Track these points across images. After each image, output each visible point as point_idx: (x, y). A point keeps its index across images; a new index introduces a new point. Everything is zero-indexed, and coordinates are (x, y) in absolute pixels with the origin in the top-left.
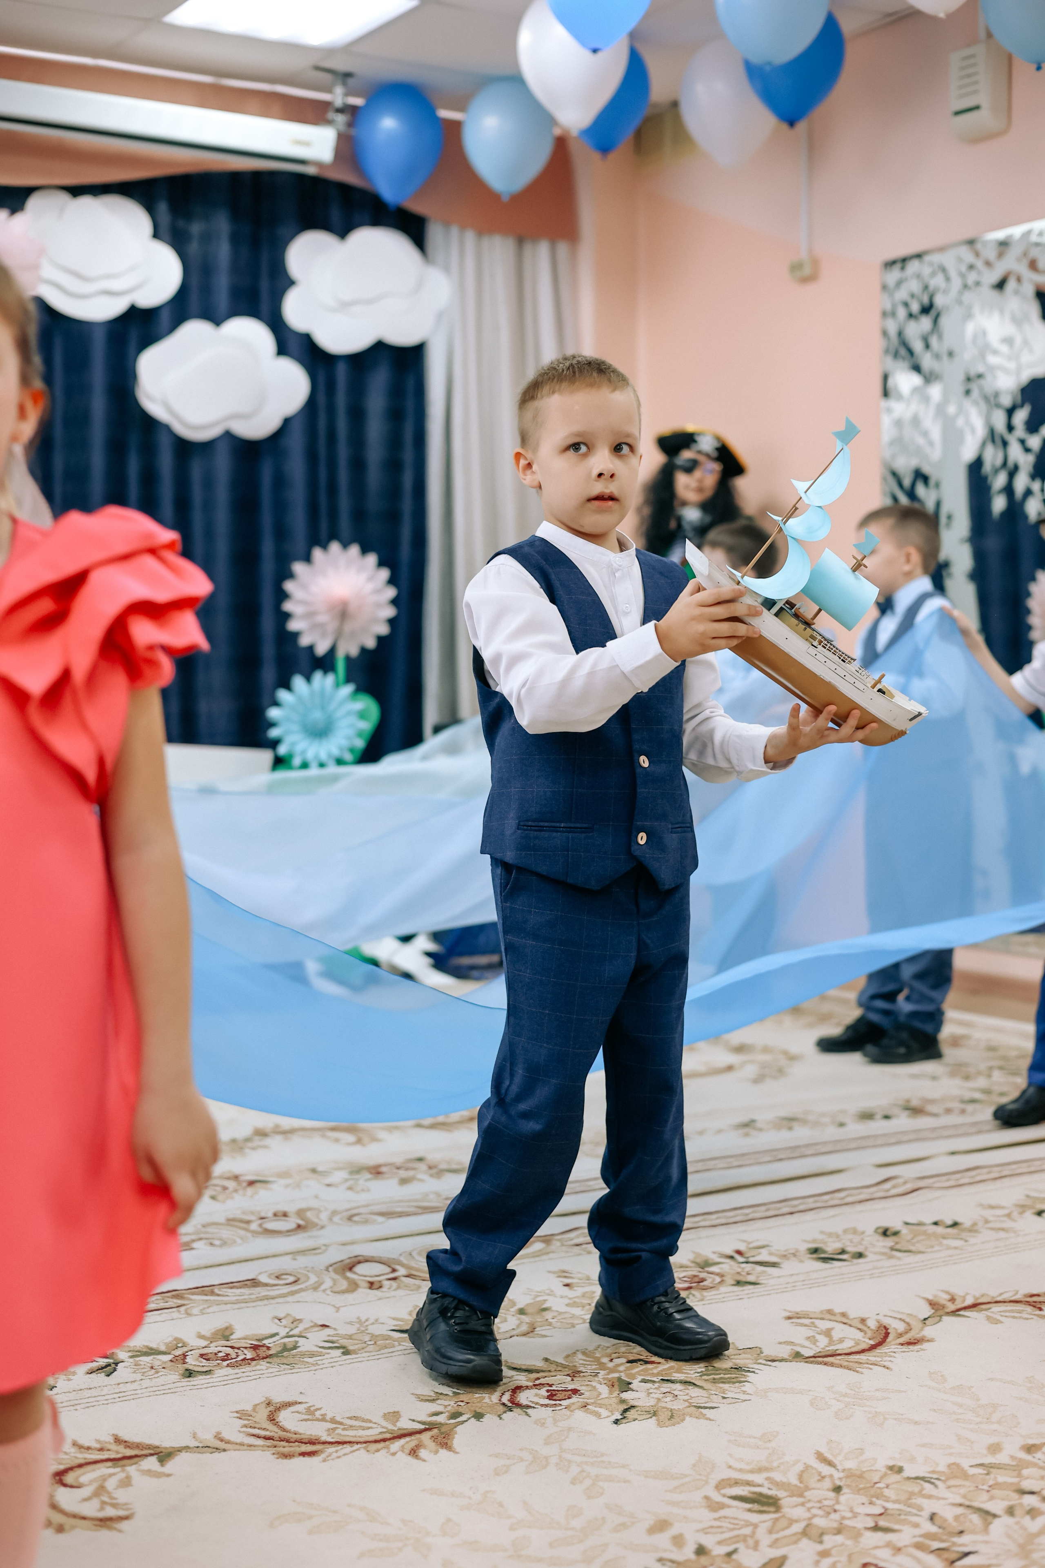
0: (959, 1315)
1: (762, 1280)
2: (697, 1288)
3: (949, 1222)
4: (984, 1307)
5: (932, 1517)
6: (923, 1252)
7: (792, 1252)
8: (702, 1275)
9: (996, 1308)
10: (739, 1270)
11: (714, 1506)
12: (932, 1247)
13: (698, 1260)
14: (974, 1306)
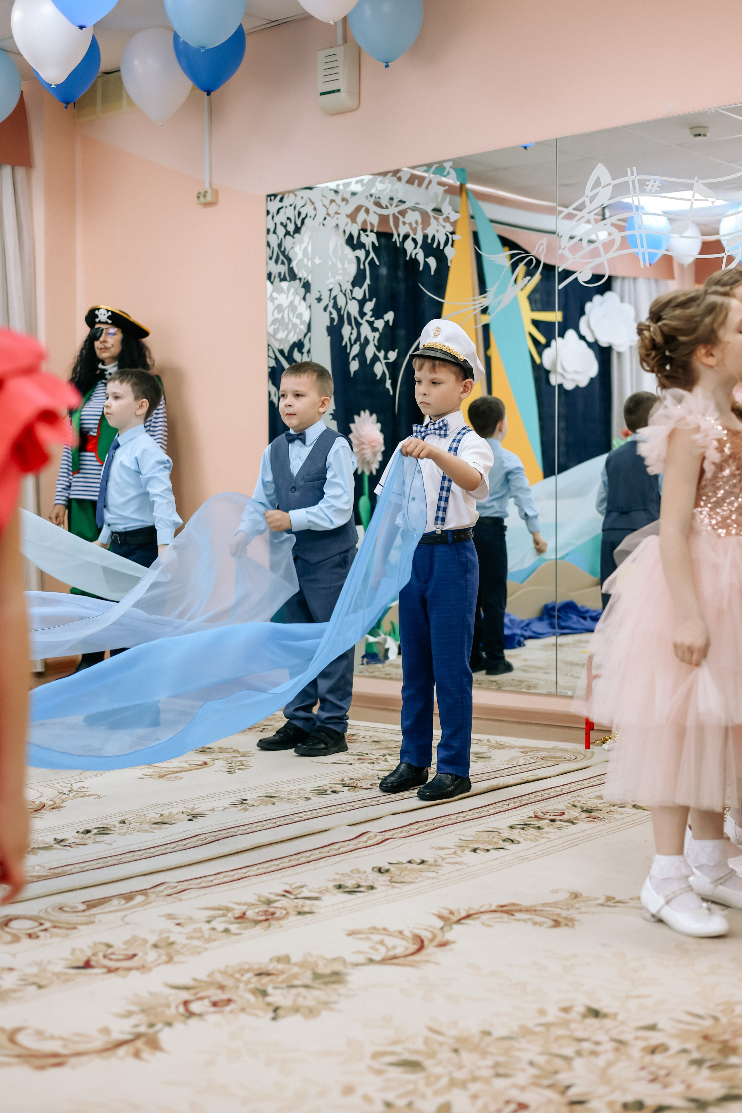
0: (462, 924)
1: (314, 909)
2: (273, 919)
3: (419, 861)
4: (475, 916)
5: (531, 1063)
6: (413, 883)
7: (325, 888)
8: (272, 910)
9: (484, 917)
10: (295, 904)
11: (379, 1072)
12: (417, 878)
13: (262, 899)
14: (468, 916)
